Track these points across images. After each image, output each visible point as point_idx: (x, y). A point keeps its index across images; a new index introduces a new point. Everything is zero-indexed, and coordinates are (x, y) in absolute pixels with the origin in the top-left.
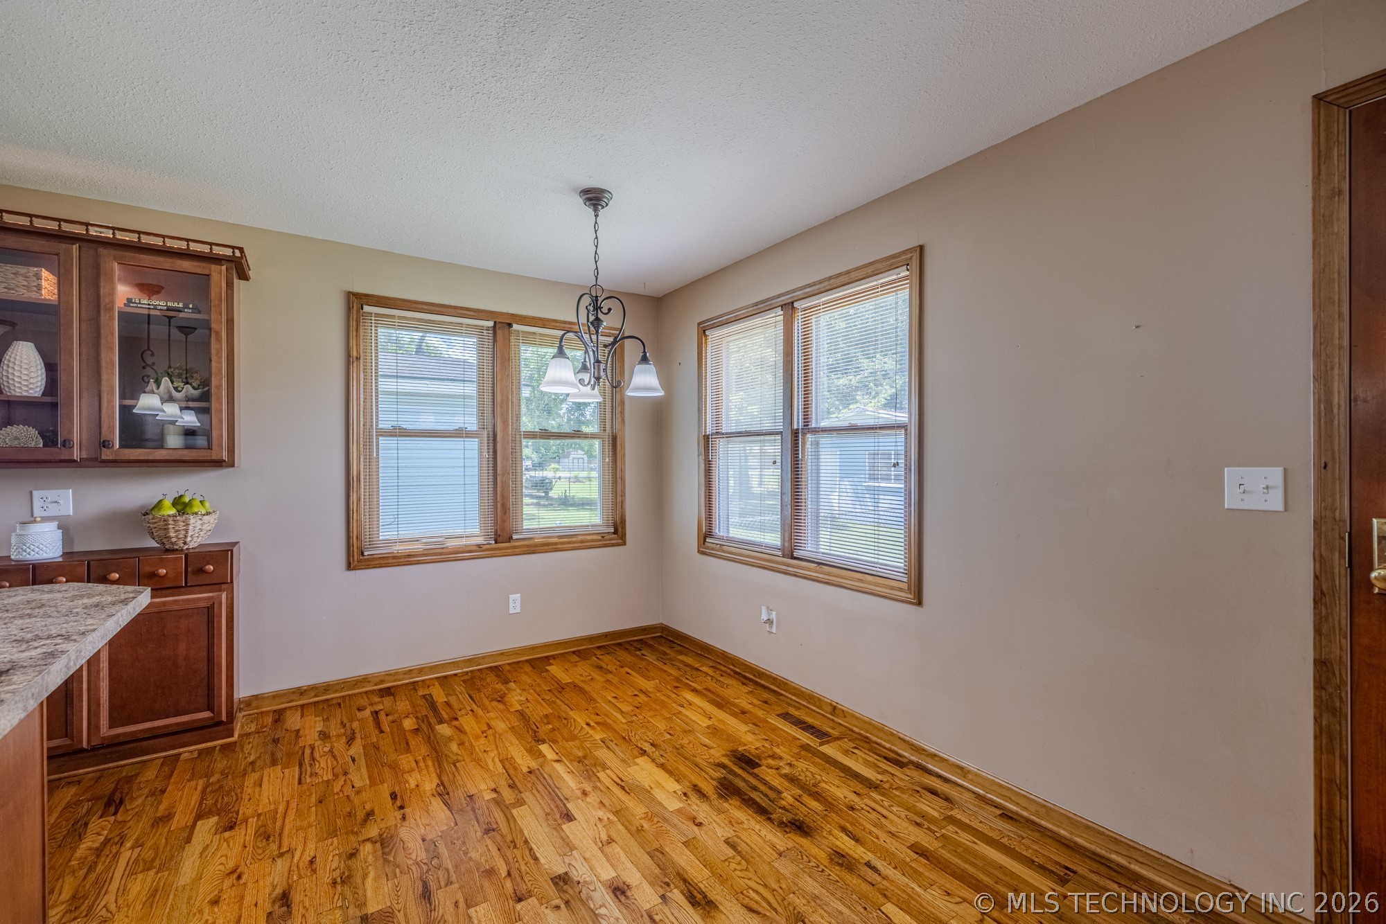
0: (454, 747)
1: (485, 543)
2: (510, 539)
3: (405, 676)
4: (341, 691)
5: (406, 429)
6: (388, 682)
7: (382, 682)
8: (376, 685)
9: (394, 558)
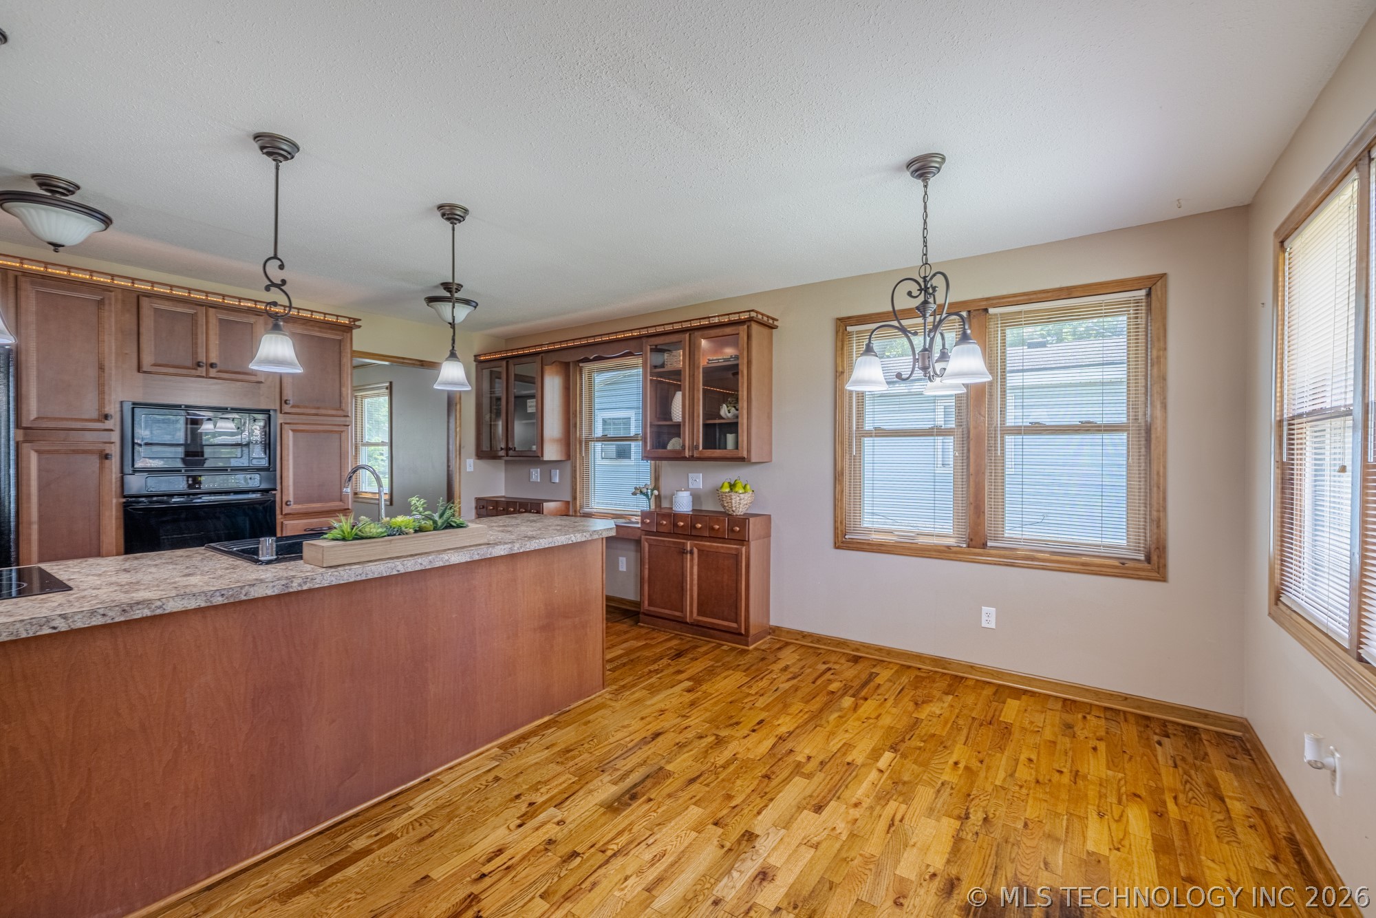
0: (836, 715)
1: (956, 545)
2: (984, 546)
3: (876, 652)
4: (828, 646)
5: (883, 430)
6: (862, 652)
7: (857, 650)
8: (853, 651)
9: (869, 544)
